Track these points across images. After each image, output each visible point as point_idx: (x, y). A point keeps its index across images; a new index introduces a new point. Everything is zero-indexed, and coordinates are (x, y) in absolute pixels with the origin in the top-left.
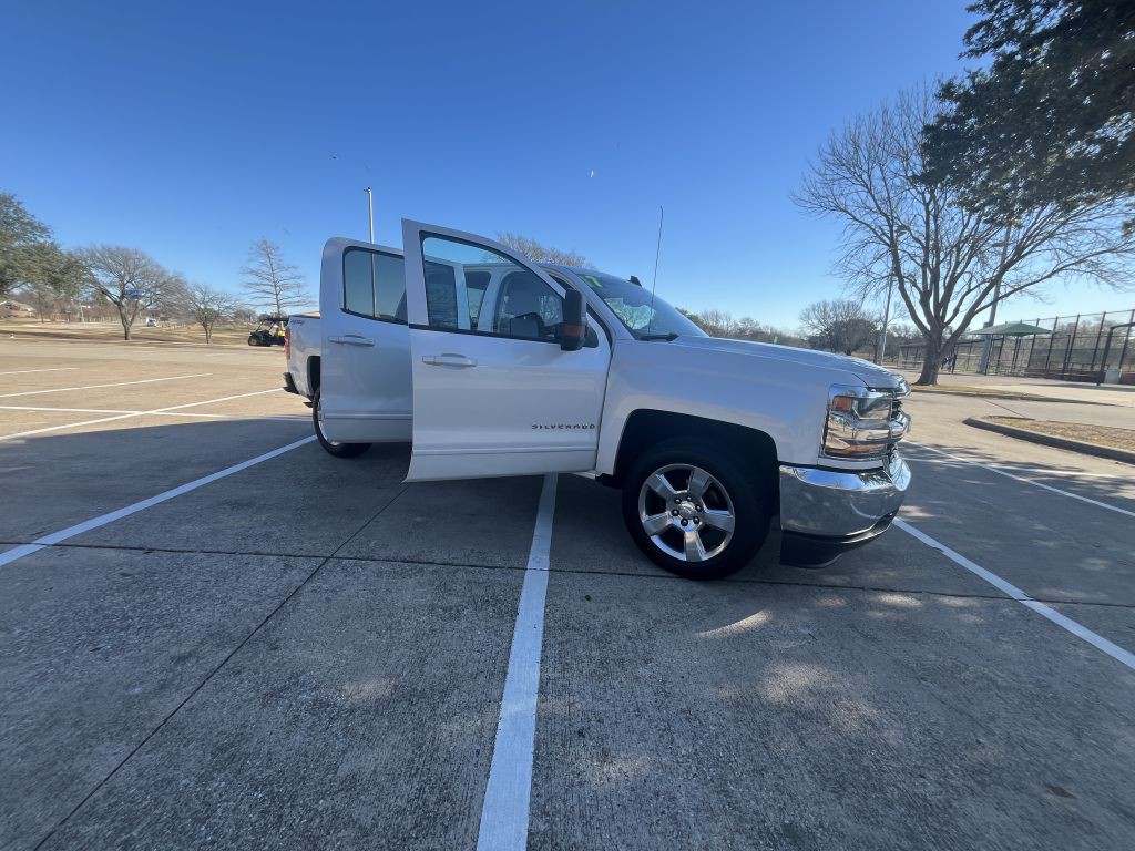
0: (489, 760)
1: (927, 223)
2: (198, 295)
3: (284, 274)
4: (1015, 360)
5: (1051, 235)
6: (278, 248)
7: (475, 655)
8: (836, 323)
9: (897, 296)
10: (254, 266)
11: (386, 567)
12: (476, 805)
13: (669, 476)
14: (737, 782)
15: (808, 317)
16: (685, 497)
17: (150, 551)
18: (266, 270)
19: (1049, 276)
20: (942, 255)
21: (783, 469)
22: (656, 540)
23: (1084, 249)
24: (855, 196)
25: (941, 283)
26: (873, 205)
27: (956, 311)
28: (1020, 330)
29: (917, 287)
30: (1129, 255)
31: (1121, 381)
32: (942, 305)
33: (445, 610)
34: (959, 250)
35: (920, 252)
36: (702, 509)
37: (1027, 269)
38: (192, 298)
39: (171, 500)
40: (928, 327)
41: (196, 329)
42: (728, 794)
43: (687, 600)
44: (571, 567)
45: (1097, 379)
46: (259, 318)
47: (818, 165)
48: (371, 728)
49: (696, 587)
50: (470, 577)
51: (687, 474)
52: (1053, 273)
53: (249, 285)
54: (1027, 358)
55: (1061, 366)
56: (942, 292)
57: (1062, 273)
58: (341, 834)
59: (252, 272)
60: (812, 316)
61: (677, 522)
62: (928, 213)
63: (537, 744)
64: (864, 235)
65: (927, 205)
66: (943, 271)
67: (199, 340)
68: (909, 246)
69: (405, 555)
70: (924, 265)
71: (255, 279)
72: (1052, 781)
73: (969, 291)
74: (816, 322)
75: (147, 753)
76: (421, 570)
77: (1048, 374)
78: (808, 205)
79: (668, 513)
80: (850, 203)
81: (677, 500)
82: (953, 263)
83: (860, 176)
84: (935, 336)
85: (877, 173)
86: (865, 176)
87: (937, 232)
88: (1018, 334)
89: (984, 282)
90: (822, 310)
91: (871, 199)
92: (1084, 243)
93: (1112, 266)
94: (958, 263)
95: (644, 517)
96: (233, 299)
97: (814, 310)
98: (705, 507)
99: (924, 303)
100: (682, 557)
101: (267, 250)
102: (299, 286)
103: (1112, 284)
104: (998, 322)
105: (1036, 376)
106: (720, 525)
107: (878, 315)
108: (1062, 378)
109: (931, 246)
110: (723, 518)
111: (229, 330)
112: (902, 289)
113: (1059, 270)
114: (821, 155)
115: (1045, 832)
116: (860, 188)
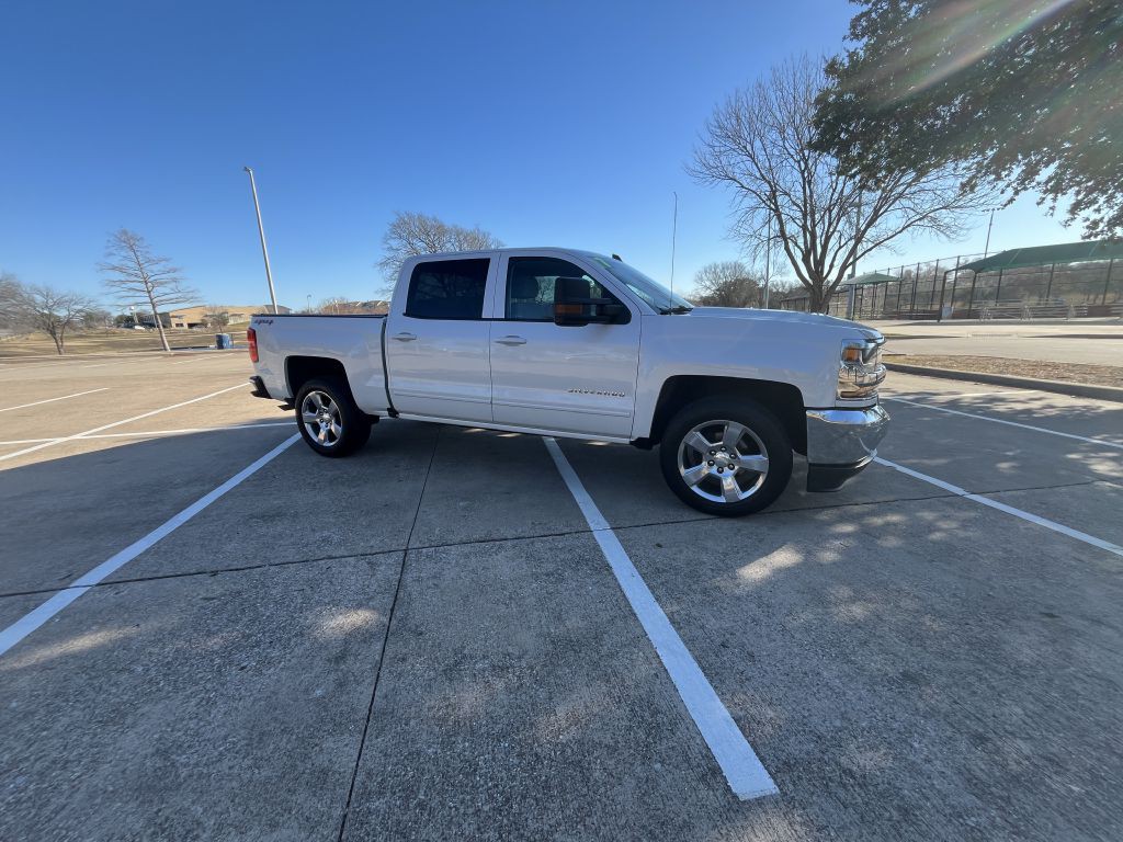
0: (668, 677)
1: (804, 188)
2: (39, 299)
3: (156, 268)
4: (873, 305)
5: (901, 195)
6: (142, 238)
7: (599, 606)
8: (726, 282)
9: (783, 257)
10: (115, 261)
11: (466, 549)
12: (682, 711)
13: (704, 432)
14: (854, 653)
15: (701, 279)
16: (720, 449)
17: (214, 573)
18: (131, 264)
19: (900, 232)
20: (817, 216)
21: (808, 413)
22: (695, 489)
23: (926, 207)
24: (740, 165)
25: (818, 241)
26: (758, 175)
27: (831, 266)
28: (877, 280)
29: (799, 247)
30: (958, 210)
31: (953, 317)
32: (820, 263)
33: (547, 575)
34: (830, 212)
35: (799, 215)
36: (736, 456)
37: (883, 226)
38: (31, 303)
39: (190, 523)
40: (810, 281)
41: (38, 339)
42: (853, 662)
43: (736, 534)
44: (628, 524)
45: (936, 317)
46: (117, 319)
47: (707, 137)
48: (557, 677)
49: (737, 524)
50: (548, 545)
51: (720, 428)
52: (904, 229)
53: (112, 283)
54: (882, 302)
55: (909, 307)
56: (819, 250)
57: (910, 229)
58: (595, 755)
59: (114, 268)
60: (705, 278)
61: (714, 470)
62: (804, 179)
63: (698, 660)
64: (752, 201)
65: (802, 173)
66: (818, 231)
67: (47, 351)
68: (790, 211)
69: (477, 537)
70: (804, 227)
71: (117, 276)
72: (1044, 610)
73: (840, 247)
74: (708, 283)
75: (377, 738)
76: (501, 547)
77: (899, 316)
78: (701, 176)
79: (704, 463)
80: (737, 170)
81: (713, 451)
82: (827, 224)
83: (745, 147)
84: (817, 290)
85: (758, 144)
86: (749, 147)
87: (811, 196)
88: (874, 283)
89: (851, 239)
90: (712, 270)
91: (755, 167)
92: (926, 202)
93: (947, 220)
94: (830, 224)
95: (683, 471)
96: (87, 299)
97: (706, 272)
98: (739, 454)
99: (806, 260)
100: (722, 500)
101: (129, 242)
102: (175, 280)
103: (948, 236)
104: (859, 273)
105: (891, 318)
106: (756, 468)
107: (759, 274)
108: (911, 318)
109: (808, 210)
110: (758, 461)
111: (81, 336)
112: (787, 249)
113: (909, 226)
114: (708, 128)
115: (1054, 641)
116: (745, 158)
